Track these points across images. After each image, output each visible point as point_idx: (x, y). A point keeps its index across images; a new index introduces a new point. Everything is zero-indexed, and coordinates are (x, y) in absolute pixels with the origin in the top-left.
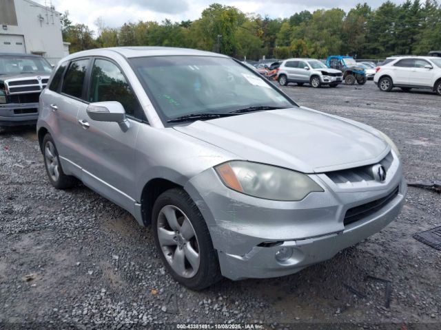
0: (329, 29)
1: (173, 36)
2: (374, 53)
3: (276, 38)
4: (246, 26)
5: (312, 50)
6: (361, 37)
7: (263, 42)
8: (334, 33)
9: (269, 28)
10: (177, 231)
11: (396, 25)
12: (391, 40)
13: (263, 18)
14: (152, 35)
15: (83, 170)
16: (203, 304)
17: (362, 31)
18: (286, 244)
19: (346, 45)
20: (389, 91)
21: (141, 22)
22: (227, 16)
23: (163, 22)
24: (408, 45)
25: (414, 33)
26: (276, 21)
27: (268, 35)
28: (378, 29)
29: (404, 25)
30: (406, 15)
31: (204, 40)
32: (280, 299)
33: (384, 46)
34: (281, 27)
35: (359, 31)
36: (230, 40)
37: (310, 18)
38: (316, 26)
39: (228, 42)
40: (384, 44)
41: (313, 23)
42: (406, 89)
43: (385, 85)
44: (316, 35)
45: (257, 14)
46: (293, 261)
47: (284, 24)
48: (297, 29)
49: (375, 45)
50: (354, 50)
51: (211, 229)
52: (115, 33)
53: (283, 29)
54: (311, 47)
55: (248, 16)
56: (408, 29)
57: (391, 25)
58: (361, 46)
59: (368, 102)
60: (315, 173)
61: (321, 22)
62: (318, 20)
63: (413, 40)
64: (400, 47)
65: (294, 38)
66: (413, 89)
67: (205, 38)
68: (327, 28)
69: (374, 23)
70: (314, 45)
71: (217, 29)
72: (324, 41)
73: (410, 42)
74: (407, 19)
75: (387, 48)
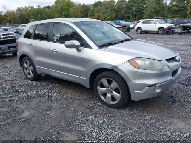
0: (110, 9)
1: (42, 13)
2: (128, 18)
3: (88, 13)
4: (75, 8)
5: (104, 18)
6: (123, 12)
7: (83, 15)
8: (112, 10)
9: (85, 9)
10: (108, 87)
11: (136, 7)
12: (134, 13)
13: (82, 4)
14: (32, 13)
15: (52, 70)
16: (122, 112)
17: (123, 9)
18: (157, 85)
19: (117, 15)
20: (141, 33)
21: (26, 7)
22: (66, 3)
23: (37, 6)
24: (141, 15)
25: (143, 10)
26: (87, 5)
27: (85, 11)
28: (129, 8)
29: (139, 7)
30: (140, 2)
31: (57, 15)
32: (147, 107)
33: (132, 15)
34: (90, 8)
35: (122, 9)
36: (68, 14)
37: (102, 4)
38: (105, 7)
39: (68, 15)
40: (132, 14)
41: (103, 6)
42: (147, 32)
43: (139, 31)
44: (105, 11)
45: (79, 3)
46: (158, 91)
47: (91, 7)
48: (97, 9)
49: (128, 15)
50: (120, 17)
51: (129, 83)
52: (13, 12)
53: (91, 9)
54: (103, 17)
55: (75, 4)
56: (141, 8)
57: (134, 7)
58: (123, 15)
59: (136, 38)
60: (162, 60)
61: (106, 6)
62: (105, 5)
63: (143, 13)
64: (138, 16)
65: (96, 12)
66: (149, 32)
67: (58, 14)
68: (109, 8)
69: (127, 6)
70: (104, 15)
71: (62, 9)
72: (108, 14)
73: (142, 14)
74: (140, 4)
75: (133, 16)
